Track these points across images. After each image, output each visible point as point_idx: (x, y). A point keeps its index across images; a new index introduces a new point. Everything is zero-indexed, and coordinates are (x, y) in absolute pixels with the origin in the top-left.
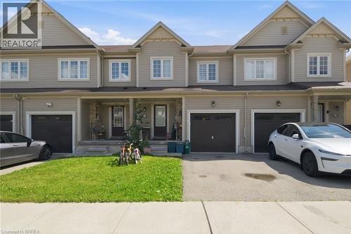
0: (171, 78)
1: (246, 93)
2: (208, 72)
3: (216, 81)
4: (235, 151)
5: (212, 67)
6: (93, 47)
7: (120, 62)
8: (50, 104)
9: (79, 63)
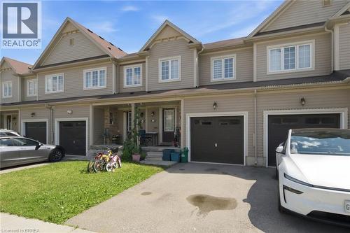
0: (179, 79)
2: (223, 69)
3: (233, 78)
4: (242, 163)
5: (229, 62)
6: (108, 56)
7: (133, 67)
8: (70, 112)
9: (99, 73)
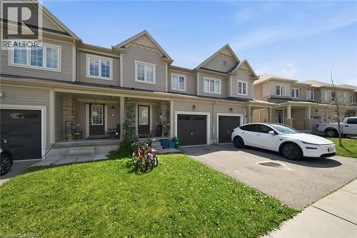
0: (154, 82)
1: (215, 101)
2: (179, 83)
3: (184, 90)
4: (206, 143)
7: (100, 59)
9: (44, 49)
